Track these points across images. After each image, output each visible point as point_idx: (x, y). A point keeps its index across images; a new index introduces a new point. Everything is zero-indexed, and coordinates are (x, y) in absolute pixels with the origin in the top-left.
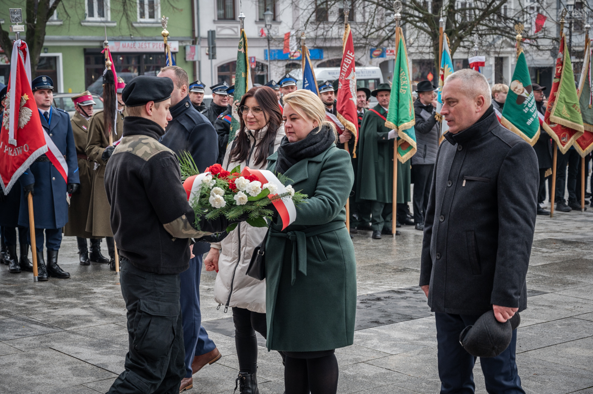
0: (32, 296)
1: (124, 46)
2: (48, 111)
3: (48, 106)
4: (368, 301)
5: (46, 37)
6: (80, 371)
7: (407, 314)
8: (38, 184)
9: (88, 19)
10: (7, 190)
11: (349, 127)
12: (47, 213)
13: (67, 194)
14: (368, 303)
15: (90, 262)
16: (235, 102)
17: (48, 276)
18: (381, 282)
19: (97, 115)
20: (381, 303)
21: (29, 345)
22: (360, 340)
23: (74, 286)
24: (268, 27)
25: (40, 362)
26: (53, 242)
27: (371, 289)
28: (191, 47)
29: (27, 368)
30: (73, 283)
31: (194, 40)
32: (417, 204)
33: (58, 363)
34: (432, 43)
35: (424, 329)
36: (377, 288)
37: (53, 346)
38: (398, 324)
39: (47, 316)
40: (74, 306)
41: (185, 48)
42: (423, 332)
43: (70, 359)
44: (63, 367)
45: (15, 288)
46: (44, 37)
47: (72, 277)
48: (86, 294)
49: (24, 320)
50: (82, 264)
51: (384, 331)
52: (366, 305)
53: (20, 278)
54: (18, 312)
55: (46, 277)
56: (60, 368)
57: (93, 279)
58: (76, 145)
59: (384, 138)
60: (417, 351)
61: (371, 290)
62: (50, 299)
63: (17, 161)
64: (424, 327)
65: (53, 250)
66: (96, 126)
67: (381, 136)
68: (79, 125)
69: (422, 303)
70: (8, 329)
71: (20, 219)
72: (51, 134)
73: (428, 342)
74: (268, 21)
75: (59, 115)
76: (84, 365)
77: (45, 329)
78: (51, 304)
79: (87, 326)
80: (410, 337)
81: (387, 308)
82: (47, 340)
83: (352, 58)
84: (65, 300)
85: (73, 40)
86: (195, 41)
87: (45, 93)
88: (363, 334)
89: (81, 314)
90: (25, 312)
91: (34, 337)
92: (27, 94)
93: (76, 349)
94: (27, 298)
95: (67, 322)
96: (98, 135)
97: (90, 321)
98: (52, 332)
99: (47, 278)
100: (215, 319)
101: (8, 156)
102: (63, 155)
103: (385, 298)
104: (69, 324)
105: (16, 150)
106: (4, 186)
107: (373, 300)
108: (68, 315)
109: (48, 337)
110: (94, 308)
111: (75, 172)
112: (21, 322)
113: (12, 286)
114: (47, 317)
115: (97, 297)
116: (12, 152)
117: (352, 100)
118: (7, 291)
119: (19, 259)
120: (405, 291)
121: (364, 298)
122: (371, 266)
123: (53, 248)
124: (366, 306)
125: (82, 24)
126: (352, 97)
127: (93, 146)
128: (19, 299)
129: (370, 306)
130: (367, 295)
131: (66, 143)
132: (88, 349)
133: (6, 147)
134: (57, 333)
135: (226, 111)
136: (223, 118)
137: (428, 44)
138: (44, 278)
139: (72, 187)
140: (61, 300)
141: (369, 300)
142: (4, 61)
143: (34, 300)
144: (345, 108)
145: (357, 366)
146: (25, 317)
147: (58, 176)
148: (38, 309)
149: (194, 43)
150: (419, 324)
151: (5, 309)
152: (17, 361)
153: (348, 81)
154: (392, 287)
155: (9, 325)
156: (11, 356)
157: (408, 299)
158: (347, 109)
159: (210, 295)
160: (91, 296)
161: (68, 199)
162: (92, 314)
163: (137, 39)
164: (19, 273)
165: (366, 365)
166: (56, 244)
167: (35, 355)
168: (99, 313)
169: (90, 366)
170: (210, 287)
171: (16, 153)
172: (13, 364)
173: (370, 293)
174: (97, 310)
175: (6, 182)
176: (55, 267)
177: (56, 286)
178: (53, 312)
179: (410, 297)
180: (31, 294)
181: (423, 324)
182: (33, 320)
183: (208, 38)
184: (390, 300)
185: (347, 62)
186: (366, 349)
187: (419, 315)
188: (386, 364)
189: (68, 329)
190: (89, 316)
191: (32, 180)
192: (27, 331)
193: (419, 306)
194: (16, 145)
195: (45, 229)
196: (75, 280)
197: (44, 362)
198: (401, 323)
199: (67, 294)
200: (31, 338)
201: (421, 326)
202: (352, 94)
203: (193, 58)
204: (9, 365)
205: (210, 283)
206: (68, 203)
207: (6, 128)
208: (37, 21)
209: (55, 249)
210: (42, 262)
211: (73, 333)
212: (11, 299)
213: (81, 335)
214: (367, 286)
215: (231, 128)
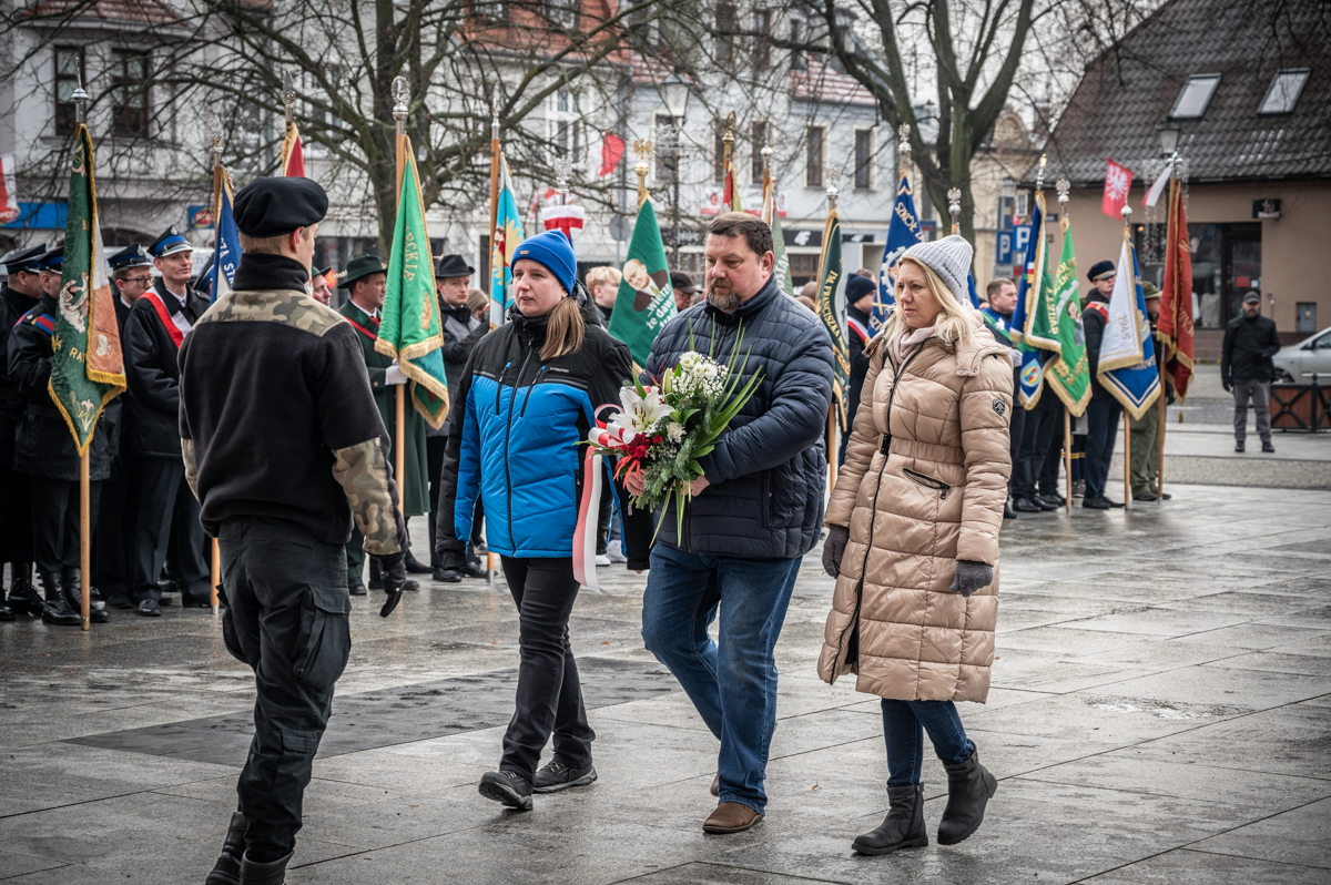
4: (416, 696)
14: (419, 699)
16: (68, 285)
18: (421, 666)
20: (444, 698)
27: (409, 677)
36: (420, 676)
52: (415, 701)
59: (376, 384)
61: (410, 680)
81: (462, 705)
103: (447, 690)
107: (424, 694)
120: (482, 678)
121: (404, 692)
124: (417, 704)
129: (426, 704)
130: (407, 686)
135: (37, 307)
136: (33, 322)
141: (416, 694)
154: (450, 674)
173: (409, 683)
184: (460, 693)
214: (397, 673)
215: (56, 344)
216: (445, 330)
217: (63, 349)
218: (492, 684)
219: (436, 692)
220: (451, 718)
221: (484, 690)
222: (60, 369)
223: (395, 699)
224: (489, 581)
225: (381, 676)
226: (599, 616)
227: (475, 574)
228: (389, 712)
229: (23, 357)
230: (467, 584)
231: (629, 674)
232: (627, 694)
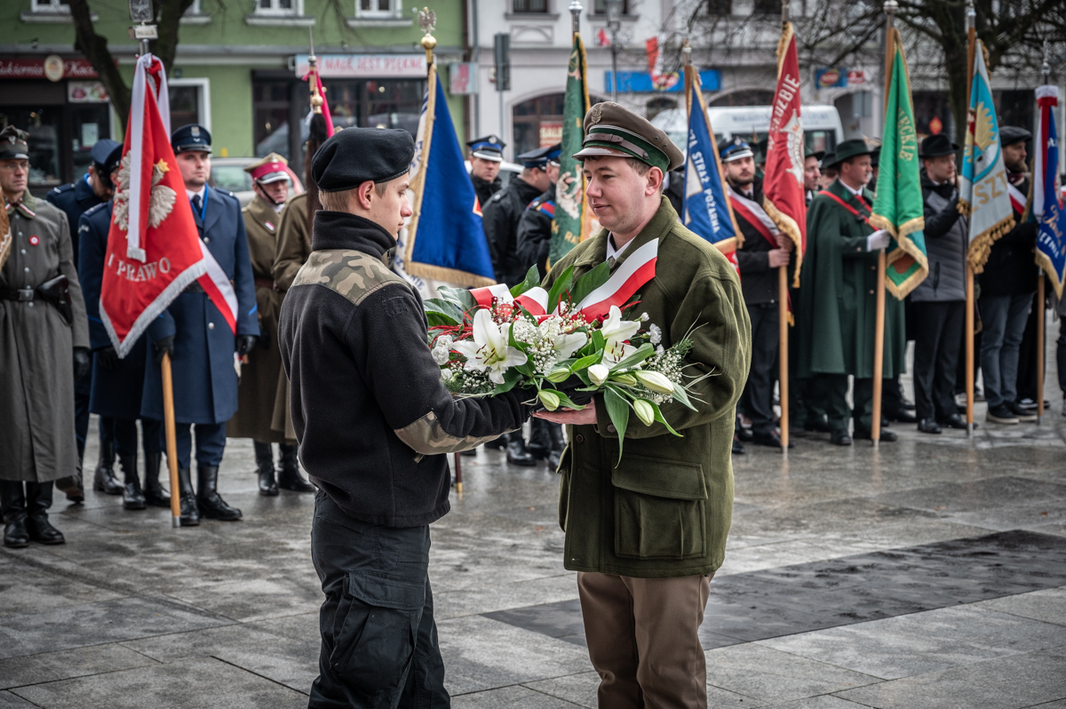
0: (170, 555)
1: (329, 66)
2: (201, 193)
3: (200, 184)
4: (832, 574)
5: (181, 47)
6: (274, 703)
7: (912, 600)
8: (181, 337)
9: (260, 11)
10: (123, 347)
11: (785, 226)
12: (197, 394)
13: (236, 355)
14: (833, 577)
15: (280, 490)
16: (564, 176)
17: (200, 517)
18: (855, 536)
19: (296, 202)
20: (857, 577)
21: (172, 651)
22: (820, 650)
23: (250, 536)
24: (614, 27)
25: (195, 683)
26: (209, 449)
27: (837, 548)
28: (460, 67)
29: (172, 694)
30: (248, 531)
31: (466, 51)
32: (921, 380)
33: (230, 686)
34: (944, 58)
35: (947, 629)
36: (848, 548)
37: (219, 653)
38: (894, 619)
39: (202, 594)
40: (252, 575)
41: (448, 69)
42: (946, 636)
43: (252, 679)
44: (241, 695)
45: (137, 538)
46: (174, 49)
47: (246, 518)
48: (275, 552)
49: (158, 601)
50: (263, 493)
51: (866, 633)
52: (828, 580)
53: (145, 519)
54: (146, 586)
55: (195, 517)
56: (234, 696)
57: (286, 522)
58: (252, 260)
59: (859, 249)
60: (936, 675)
61: (837, 552)
62: (205, 561)
63: (147, 291)
64: (946, 625)
65: (209, 465)
66: (294, 223)
67: (853, 244)
68: (259, 220)
69: (940, 578)
70: (129, 620)
71: (144, 405)
72: (206, 239)
73: (956, 656)
74: (614, 16)
75: (222, 201)
76: (280, 691)
77: (200, 619)
78: (209, 570)
79: (281, 615)
80: (921, 646)
81: (871, 587)
82: (205, 641)
83: (794, 90)
84: (234, 564)
85: (229, 54)
86: (468, 53)
87: (196, 160)
88: (825, 638)
89: (268, 592)
90: (159, 587)
91: (181, 636)
92: (165, 161)
93: (264, 659)
94: (162, 560)
95: (242, 606)
96: (298, 241)
97: (286, 605)
98: (215, 626)
99: (199, 520)
100: (531, 604)
101: (127, 282)
102: (229, 279)
103: (865, 567)
104: (246, 611)
105: (144, 270)
106: (118, 340)
107: (841, 571)
108: (242, 593)
109: (207, 635)
110: (292, 580)
111: (251, 312)
112: (153, 605)
113: (130, 534)
114: (203, 597)
115: (296, 558)
116: (135, 275)
117: (792, 175)
118: (123, 544)
119: (142, 481)
120: (905, 553)
121: (824, 567)
122: (833, 503)
123: (209, 462)
124: (828, 583)
125: (250, 21)
126: (791, 166)
127: (287, 262)
128: (147, 561)
129: (836, 584)
130: (829, 561)
131: (235, 258)
132: (287, 659)
133: (121, 263)
134: (224, 629)
135: (544, 195)
136: (539, 209)
137: (935, 60)
138: (192, 520)
139: (245, 342)
140: (228, 564)
141: (834, 571)
142: (96, 94)
143: (174, 564)
144: (777, 189)
145: (817, 701)
146: (160, 595)
147: (220, 320)
148: (184, 581)
149: (467, 58)
150: (936, 620)
151: (121, 581)
152: (151, 680)
153: (785, 134)
154: (878, 546)
155: (131, 610)
156: (138, 670)
157: (912, 570)
158: (781, 189)
159: (516, 558)
160: (284, 556)
161: (237, 365)
162: (289, 592)
163: (354, 50)
164: (143, 509)
165: (836, 700)
166: (215, 454)
167: (185, 671)
168: (303, 591)
169: (293, 693)
170: (517, 542)
171: (142, 275)
172: (144, 686)
173: (834, 556)
174: (298, 583)
175: (122, 332)
176: (214, 499)
177: (216, 536)
178: (214, 587)
179: (916, 567)
180: (168, 552)
181: (945, 621)
182: (176, 601)
183: (495, 50)
184: (875, 571)
185: (784, 97)
186: (833, 669)
187: (936, 603)
188: (876, 698)
189: (245, 620)
190: (283, 595)
191: (170, 330)
192: (167, 623)
193: (934, 585)
194: (144, 260)
195: (193, 425)
196: (252, 524)
197: (203, 684)
198: (900, 617)
199: (238, 552)
200: (174, 637)
201: (940, 624)
202: (793, 161)
203: (464, 89)
204: (135, 688)
205: (515, 534)
206: (236, 374)
207: (122, 227)
208: (163, 17)
209: (213, 463)
210: (188, 488)
211: (255, 628)
212: (131, 560)
213: (271, 632)
214: (828, 544)
215: (555, 229)
216: (926, 205)
217: (559, 233)
218: (911, 562)
219: (853, 570)
220: (851, 603)
221: (900, 568)
222: (556, 251)
223: (809, 575)
224: (968, 433)
225: (813, 546)
226: (1052, 480)
227: (957, 425)
228: (796, 593)
229: (528, 238)
230: (948, 436)
231: (1051, 554)
232: (1038, 580)
